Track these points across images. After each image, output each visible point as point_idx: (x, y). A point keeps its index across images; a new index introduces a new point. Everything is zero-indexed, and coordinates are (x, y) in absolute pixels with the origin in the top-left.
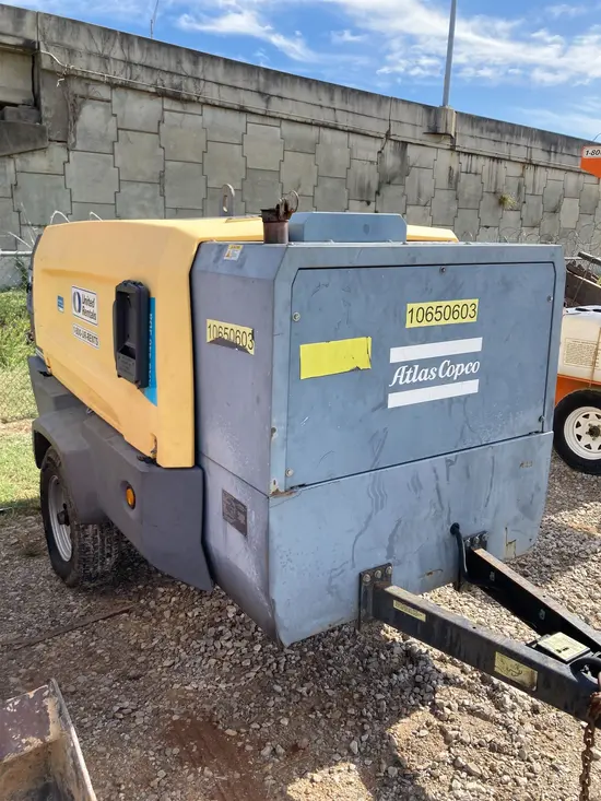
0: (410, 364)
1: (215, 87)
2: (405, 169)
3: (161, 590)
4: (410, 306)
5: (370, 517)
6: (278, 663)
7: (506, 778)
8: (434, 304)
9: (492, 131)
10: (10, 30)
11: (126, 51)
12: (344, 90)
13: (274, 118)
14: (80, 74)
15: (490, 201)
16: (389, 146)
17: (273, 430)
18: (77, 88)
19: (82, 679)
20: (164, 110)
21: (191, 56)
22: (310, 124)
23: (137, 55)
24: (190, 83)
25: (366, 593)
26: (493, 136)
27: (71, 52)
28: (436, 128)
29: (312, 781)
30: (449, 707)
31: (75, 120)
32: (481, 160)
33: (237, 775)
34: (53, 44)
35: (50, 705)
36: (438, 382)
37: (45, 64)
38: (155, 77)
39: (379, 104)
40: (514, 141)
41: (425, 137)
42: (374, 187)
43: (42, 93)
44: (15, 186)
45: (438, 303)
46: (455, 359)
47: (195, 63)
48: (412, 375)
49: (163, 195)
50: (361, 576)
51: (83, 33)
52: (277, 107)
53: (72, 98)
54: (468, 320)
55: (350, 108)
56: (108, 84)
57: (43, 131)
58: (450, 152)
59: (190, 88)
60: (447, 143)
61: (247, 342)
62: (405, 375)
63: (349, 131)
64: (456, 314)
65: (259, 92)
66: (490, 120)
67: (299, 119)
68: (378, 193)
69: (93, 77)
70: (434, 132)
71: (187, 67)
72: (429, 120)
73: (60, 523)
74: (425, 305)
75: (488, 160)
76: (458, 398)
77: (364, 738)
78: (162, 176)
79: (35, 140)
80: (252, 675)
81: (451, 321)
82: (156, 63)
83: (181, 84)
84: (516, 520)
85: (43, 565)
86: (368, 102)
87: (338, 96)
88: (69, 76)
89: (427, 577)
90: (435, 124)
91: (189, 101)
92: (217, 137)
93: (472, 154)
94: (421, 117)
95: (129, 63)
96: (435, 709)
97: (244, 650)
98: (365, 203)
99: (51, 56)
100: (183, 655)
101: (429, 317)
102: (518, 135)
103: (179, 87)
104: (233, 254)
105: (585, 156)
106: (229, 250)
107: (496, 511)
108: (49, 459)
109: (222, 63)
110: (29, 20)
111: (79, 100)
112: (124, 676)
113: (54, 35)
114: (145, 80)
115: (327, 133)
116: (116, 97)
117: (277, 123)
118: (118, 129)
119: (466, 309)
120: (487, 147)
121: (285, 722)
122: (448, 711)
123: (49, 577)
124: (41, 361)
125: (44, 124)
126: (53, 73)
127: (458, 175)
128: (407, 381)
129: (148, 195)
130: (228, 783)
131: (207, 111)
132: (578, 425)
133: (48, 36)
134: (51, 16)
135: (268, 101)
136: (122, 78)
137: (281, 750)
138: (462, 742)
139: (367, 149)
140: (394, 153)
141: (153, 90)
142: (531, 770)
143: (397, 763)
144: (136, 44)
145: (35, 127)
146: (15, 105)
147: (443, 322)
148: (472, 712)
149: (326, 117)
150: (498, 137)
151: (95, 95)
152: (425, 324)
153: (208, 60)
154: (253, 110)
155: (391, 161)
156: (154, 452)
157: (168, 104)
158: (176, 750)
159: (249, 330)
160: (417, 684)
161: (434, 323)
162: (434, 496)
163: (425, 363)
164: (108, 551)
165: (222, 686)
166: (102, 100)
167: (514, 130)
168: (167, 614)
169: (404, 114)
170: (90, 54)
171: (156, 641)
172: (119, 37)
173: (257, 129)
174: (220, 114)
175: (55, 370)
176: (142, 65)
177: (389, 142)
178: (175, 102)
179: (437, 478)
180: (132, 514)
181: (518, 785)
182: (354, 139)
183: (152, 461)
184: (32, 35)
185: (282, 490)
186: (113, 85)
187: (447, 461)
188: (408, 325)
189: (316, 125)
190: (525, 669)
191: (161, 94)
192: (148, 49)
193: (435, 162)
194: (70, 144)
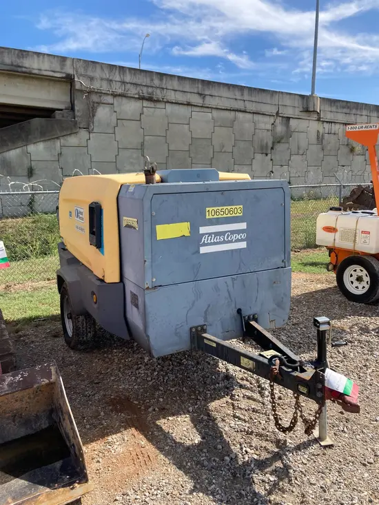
0: (210, 234)
1: (173, 92)
2: (289, 133)
3: (115, 351)
4: (207, 209)
5: (194, 302)
6: (164, 379)
7: (255, 421)
8: (220, 208)
9: (344, 107)
10: (58, 69)
11: (122, 76)
12: (250, 89)
13: (208, 107)
14: (96, 91)
15: (345, 150)
16: (279, 120)
17: (145, 261)
18: (95, 98)
19: (73, 383)
20: (143, 107)
21: (159, 76)
22: (230, 110)
23: (128, 78)
24: (158, 91)
25: (194, 337)
26: (345, 110)
27: (92, 79)
28: (307, 108)
29: (168, 419)
30: (238, 396)
31: (94, 116)
32: (338, 126)
33: (135, 416)
34: (81, 75)
35: (53, 369)
36: (224, 242)
37: (78, 86)
38: (138, 89)
39: (272, 95)
40: (359, 112)
41: (300, 114)
42: (270, 145)
43: (76, 102)
44: (60, 155)
45: (222, 208)
46: (233, 232)
47: (161, 80)
48: (211, 239)
49: (143, 156)
50: (191, 329)
51: (98, 68)
52: (210, 101)
53: (92, 104)
54: (238, 215)
55: (253, 99)
56: (112, 94)
57: (75, 123)
58: (317, 122)
59: (158, 94)
60: (315, 117)
61: (135, 225)
62: (208, 239)
63: (253, 113)
64: (231, 212)
65: (198, 93)
66: (343, 101)
67: (223, 108)
68: (272, 148)
69: (103, 92)
70: (307, 110)
71: (156, 82)
72: (303, 104)
73: (68, 318)
74: (215, 209)
75: (342, 126)
76: (236, 250)
77: (196, 407)
78: (142, 144)
79: (71, 127)
80: (151, 383)
81: (229, 215)
82: (139, 82)
83: (153, 92)
84: (274, 310)
85: (61, 341)
86: (264, 94)
87: (246, 92)
88: (90, 92)
89: (226, 333)
90: (306, 105)
91: (158, 101)
92: (174, 121)
93: (332, 122)
94: (298, 103)
95: (123, 83)
96: (232, 397)
97: (149, 374)
98: (264, 155)
99: (81, 82)
100: (121, 375)
101: (218, 213)
102: (361, 109)
103: (152, 93)
104: (131, 189)
105: (347, 130)
106: (131, 188)
107: (262, 304)
108: (64, 288)
109: (176, 78)
110: (68, 63)
111: (95, 105)
112: (92, 382)
113: (82, 71)
114: (133, 91)
115: (240, 115)
116: (116, 101)
117: (209, 110)
118: (118, 119)
119: (237, 210)
120: (341, 117)
121: (161, 400)
122: (237, 397)
123: (63, 346)
124: (63, 243)
125: (76, 119)
126: (81, 91)
127: (323, 135)
128: (209, 241)
129: (135, 156)
130: (131, 419)
131: (168, 106)
132: (351, 276)
133: (79, 70)
134: (80, 60)
135: (204, 98)
136: (120, 91)
137: (157, 409)
138: (240, 408)
139: (265, 123)
140: (282, 124)
141: (137, 96)
142: (269, 419)
143: (209, 415)
144: (127, 71)
145: (71, 121)
146: (61, 110)
147: (225, 216)
148: (249, 398)
149: (240, 105)
150: (348, 111)
151: (105, 102)
152: (215, 216)
153: (169, 78)
154: (195, 104)
155: (280, 129)
156: (104, 276)
157: (146, 103)
158: (111, 408)
159: (136, 220)
160: (228, 388)
161: (220, 216)
162: (227, 294)
163: (217, 234)
164: (89, 330)
165: (136, 387)
166: (109, 104)
167: (358, 106)
168: (116, 360)
169: (288, 101)
170: (102, 79)
171: (109, 370)
172: (118, 68)
173: (198, 115)
174: (176, 107)
175: (68, 247)
176: (131, 83)
177: (279, 118)
178: (149, 102)
179: (227, 286)
180: (96, 306)
181: (260, 423)
182: (257, 117)
183: (102, 281)
184: (70, 71)
185: (150, 287)
186: (114, 95)
187: (233, 278)
188: (207, 217)
189: (233, 110)
190: (251, 362)
191: (142, 98)
192: (134, 74)
193: (308, 128)
194: (91, 129)
